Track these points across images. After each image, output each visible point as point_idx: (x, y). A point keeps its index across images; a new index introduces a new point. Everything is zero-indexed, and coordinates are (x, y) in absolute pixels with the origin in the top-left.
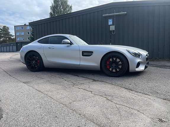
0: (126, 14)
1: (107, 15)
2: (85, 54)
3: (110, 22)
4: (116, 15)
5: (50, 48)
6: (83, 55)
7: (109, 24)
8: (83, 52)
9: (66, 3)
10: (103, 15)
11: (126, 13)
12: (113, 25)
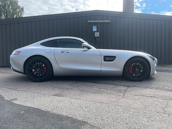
0: (109, 23)
1: (92, 21)
2: (107, 59)
3: (95, 29)
4: (100, 23)
5: (63, 52)
6: (105, 61)
7: (94, 30)
8: (105, 57)
9: (17, 4)
10: (88, 21)
11: (110, 21)
12: (97, 31)
